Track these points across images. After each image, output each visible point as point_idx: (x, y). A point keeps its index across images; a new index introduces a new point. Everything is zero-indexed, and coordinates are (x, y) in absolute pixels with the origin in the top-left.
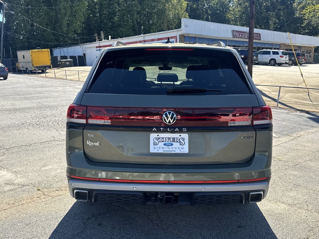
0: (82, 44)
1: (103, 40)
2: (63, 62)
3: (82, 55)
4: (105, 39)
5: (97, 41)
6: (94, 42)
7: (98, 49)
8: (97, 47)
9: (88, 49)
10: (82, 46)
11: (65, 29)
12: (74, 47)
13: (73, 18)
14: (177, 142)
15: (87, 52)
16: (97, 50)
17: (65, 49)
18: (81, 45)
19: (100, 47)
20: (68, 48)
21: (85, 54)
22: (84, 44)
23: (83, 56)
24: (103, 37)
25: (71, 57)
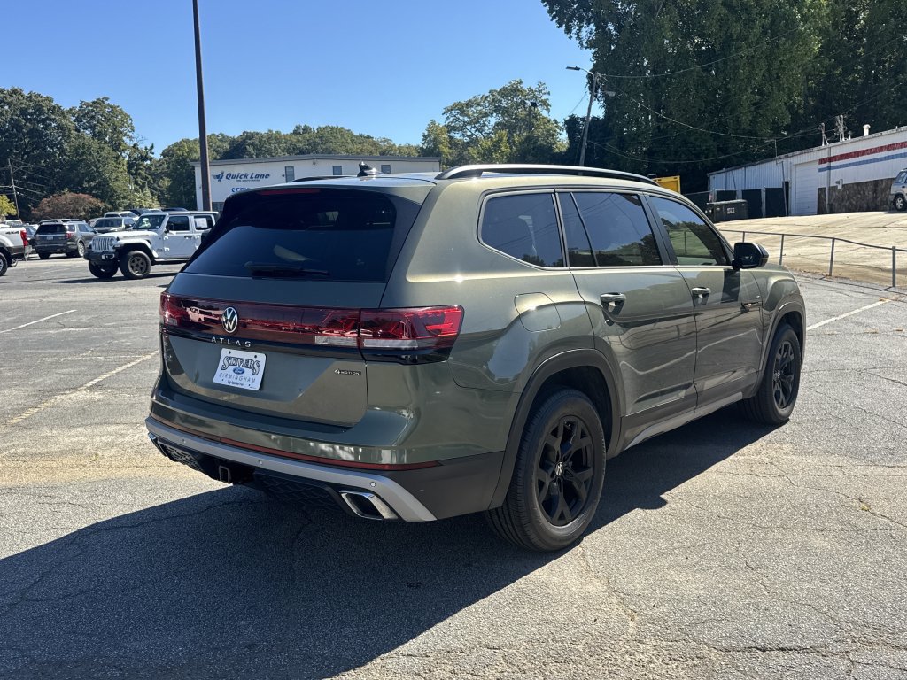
0: (782, 156)
1: (842, 140)
2: (718, 209)
3: (780, 185)
4: (847, 136)
5: (825, 143)
6: (815, 149)
7: (825, 165)
8: (822, 161)
9: (799, 168)
10: (780, 161)
11: (745, 120)
12: (762, 165)
13: (772, 85)
14: (250, 368)
15: (794, 176)
16: (820, 170)
17: (738, 174)
18: (781, 159)
19: (830, 159)
20: (748, 169)
21: (787, 184)
22: (787, 157)
23: (781, 189)
24: (841, 130)
25: (746, 194)
